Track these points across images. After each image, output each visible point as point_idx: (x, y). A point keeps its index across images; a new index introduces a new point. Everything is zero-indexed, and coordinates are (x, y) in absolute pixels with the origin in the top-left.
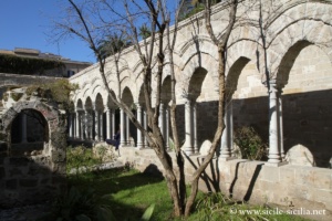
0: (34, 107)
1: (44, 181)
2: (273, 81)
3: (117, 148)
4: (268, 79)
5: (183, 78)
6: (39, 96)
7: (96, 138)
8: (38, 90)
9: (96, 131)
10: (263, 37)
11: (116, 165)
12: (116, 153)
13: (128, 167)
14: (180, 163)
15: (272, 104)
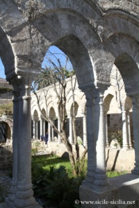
0: (4, 120)
1: (8, 158)
2: (123, 107)
3: (46, 143)
4: (121, 106)
5: (82, 103)
6: (6, 115)
7: (34, 137)
8: (6, 112)
9: (34, 133)
10: (118, 84)
11: (46, 153)
12: (46, 146)
13: (52, 154)
14: (77, 149)
15: (124, 118)
